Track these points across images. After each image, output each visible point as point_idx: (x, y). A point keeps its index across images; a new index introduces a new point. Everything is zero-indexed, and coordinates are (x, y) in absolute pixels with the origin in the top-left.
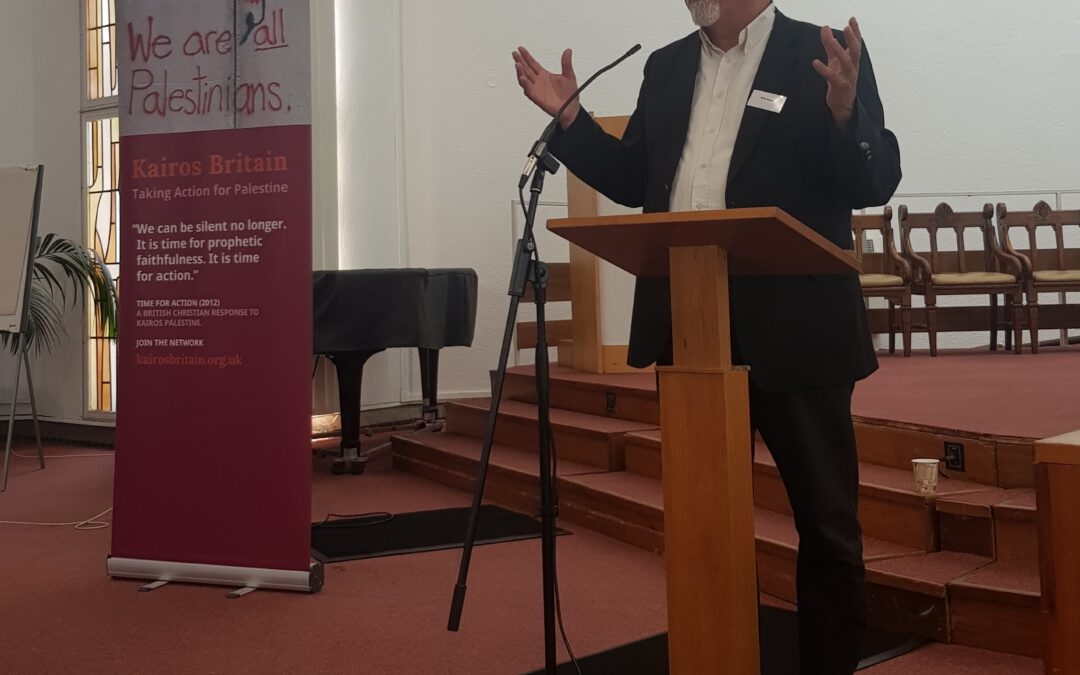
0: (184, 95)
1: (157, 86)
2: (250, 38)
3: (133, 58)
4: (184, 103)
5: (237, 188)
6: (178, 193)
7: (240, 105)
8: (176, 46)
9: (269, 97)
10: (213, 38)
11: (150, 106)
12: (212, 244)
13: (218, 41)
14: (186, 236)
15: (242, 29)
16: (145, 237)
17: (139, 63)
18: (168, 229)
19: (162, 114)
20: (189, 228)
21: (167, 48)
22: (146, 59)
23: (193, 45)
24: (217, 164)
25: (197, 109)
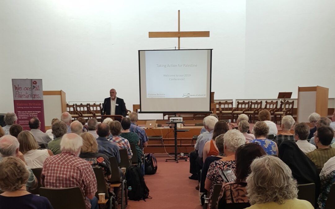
0: (24, 95)
1: (20, 94)
2: (34, 89)
3: (16, 90)
4: (24, 96)
5: (33, 107)
6: (24, 107)
7: (33, 97)
8: (23, 89)
9: (38, 96)
10: (28, 88)
11: (19, 96)
12: (30, 114)
13: (29, 89)
14: (26, 113)
15: (33, 87)
16: (20, 113)
17: (17, 90)
18: (23, 112)
19: (21, 97)
20: (26, 112)
21: (21, 89)
22: (18, 90)
23: (25, 89)
24: (30, 104)
25: (26, 97)
